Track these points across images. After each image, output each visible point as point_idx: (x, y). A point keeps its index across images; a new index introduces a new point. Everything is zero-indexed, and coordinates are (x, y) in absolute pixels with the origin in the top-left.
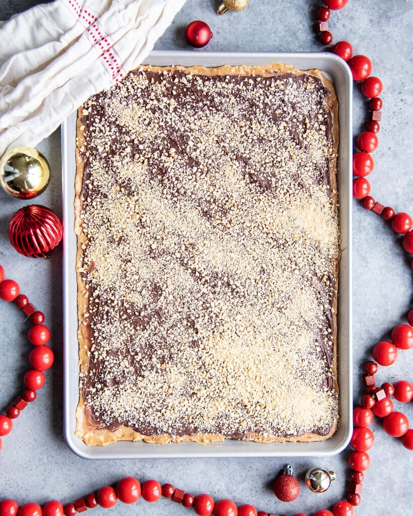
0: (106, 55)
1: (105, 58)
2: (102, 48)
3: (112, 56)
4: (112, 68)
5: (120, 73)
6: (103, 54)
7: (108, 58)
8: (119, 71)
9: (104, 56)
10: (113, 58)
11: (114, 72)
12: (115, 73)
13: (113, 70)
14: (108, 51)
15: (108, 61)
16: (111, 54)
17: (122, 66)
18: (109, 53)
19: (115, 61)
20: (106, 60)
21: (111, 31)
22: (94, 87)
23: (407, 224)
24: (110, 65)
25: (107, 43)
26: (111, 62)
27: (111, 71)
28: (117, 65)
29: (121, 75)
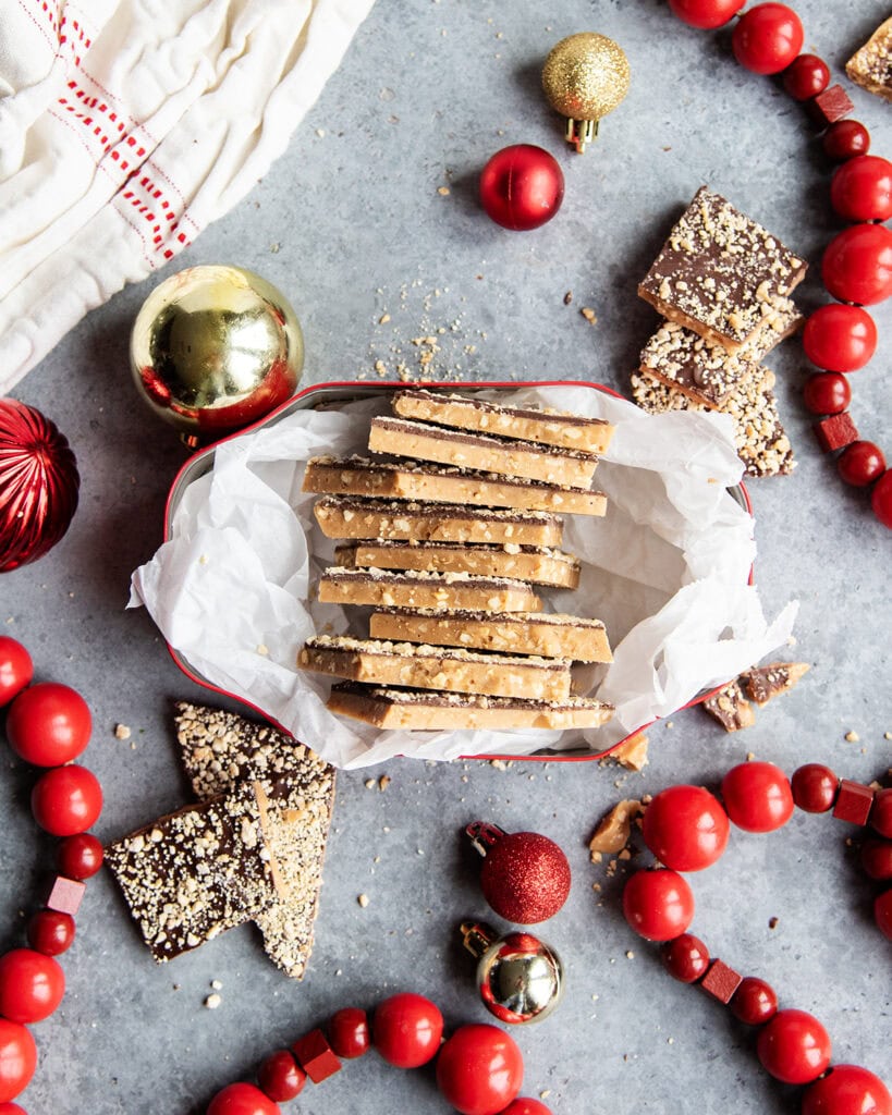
0: (133, 185)
1: (129, 195)
2: (123, 165)
3: (148, 184)
4: (151, 218)
5: (179, 231)
6: (124, 185)
7: (139, 193)
8: (174, 227)
9: (125, 191)
10: (150, 188)
11: (157, 229)
12: (163, 232)
13: (155, 224)
14: (139, 171)
15: (136, 203)
16: (145, 181)
17: (185, 208)
18: (141, 177)
19: (158, 195)
20: (133, 199)
21: (146, 112)
24: (143, 210)
25: (136, 148)
27: (147, 228)
28: (167, 206)
29: (182, 238)
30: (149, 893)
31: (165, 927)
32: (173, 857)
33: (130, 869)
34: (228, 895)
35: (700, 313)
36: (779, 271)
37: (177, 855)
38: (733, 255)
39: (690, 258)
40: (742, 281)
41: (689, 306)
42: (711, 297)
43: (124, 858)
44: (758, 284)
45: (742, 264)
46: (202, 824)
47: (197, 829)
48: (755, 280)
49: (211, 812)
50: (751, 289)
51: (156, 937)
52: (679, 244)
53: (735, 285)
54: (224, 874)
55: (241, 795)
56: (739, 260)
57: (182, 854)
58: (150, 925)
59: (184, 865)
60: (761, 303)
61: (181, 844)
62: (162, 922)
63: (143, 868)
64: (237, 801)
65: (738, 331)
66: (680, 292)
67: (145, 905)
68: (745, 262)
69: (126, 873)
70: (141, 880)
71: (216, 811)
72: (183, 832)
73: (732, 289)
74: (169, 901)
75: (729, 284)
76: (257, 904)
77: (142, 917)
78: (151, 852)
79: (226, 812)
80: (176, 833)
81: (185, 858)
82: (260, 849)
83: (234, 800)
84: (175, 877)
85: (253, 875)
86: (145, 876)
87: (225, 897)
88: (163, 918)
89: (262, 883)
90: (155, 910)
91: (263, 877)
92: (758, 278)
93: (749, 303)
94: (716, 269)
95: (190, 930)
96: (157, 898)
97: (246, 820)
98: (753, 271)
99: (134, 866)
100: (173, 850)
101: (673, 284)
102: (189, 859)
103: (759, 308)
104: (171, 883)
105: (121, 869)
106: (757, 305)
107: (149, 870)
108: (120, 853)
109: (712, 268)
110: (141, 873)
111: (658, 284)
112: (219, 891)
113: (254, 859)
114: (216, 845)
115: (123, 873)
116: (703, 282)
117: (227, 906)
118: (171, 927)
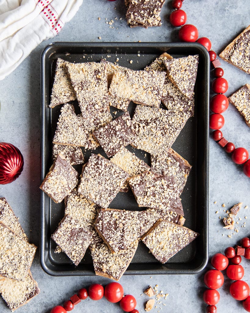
0: (46, 10)
1: (45, 13)
2: (43, 5)
3: (50, 11)
4: (51, 20)
6: (43, 10)
7: (48, 13)
8: (57, 23)
10: (51, 12)
11: (53, 23)
13: (52, 22)
14: (47, 7)
15: (47, 16)
17: (59, 18)
18: (48, 9)
19: (53, 15)
20: (46, 14)
22: (38, 36)
23: (245, 156)
24: (49, 18)
26: (50, 16)
27: (50, 23)
28: (55, 17)
30: (106, 141)
31: (110, 148)
32: (111, 132)
33: (100, 136)
34: (125, 138)
35: (141, 20)
36: (158, 4)
37: (111, 131)
38: (147, 2)
39: (137, 6)
40: (150, 9)
41: (138, 19)
42: (143, 15)
43: (98, 134)
44: (154, 9)
45: (149, 4)
46: (117, 123)
47: (116, 124)
48: (153, 8)
49: (119, 120)
50: (152, 11)
51: (108, 151)
52: (134, 2)
53: (148, 11)
54: (123, 134)
55: (126, 115)
56: (148, 3)
57: (113, 131)
58: (106, 148)
59: (113, 133)
60: (155, 15)
61: (112, 128)
62: (109, 147)
63: (103, 135)
64: (125, 116)
65: (150, 23)
66: (135, 16)
67: (105, 144)
68: (150, 3)
69: (100, 137)
70: (103, 138)
71: (120, 119)
72: (113, 125)
73: (148, 12)
74: (110, 142)
75: (147, 11)
76: (131, 140)
77: (104, 147)
78: (105, 131)
79: (122, 119)
80: (111, 126)
81: (113, 132)
82: (131, 127)
83: (124, 116)
84: (111, 136)
85: (130, 133)
86: (104, 137)
87: (124, 139)
88: (109, 146)
89: (132, 135)
90: (107, 145)
91: (132, 133)
92: (153, 7)
93: (152, 15)
94: (144, 7)
95: (116, 148)
96: (107, 142)
97: (128, 120)
98: (152, 5)
99: (101, 135)
100: (110, 130)
101: (133, 14)
102: (114, 131)
103: (155, 16)
104: (110, 138)
105: (98, 136)
106: (154, 15)
107: (105, 136)
108: (97, 133)
109: (142, 7)
110: (103, 136)
111: (130, 15)
112: (122, 138)
113: (130, 129)
114: (120, 127)
115: (99, 137)
116: (141, 12)
117: (124, 141)
118: (111, 148)
